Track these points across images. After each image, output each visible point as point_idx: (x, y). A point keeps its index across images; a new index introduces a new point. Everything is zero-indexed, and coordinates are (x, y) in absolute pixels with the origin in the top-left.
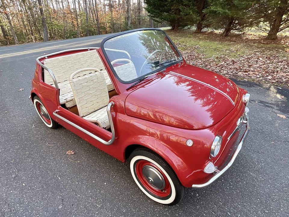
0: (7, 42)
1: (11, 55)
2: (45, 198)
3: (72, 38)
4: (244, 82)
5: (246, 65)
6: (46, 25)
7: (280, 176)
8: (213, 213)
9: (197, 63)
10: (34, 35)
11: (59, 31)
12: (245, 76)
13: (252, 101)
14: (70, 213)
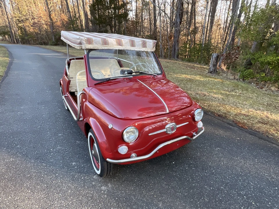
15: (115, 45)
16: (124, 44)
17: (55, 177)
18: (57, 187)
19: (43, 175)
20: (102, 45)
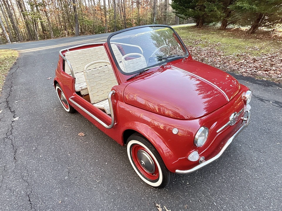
0: (44, 36)
1: (46, 48)
2: (55, 169)
3: (100, 33)
4: (263, 81)
5: (268, 64)
6: (78, 21)
7: (278, 177)
8: (199, 201)
9: (216, 60)
10: (68, 30)
11: (89, 27)
12: (265, 75)
13: (266, 100)
14: (74, 183)
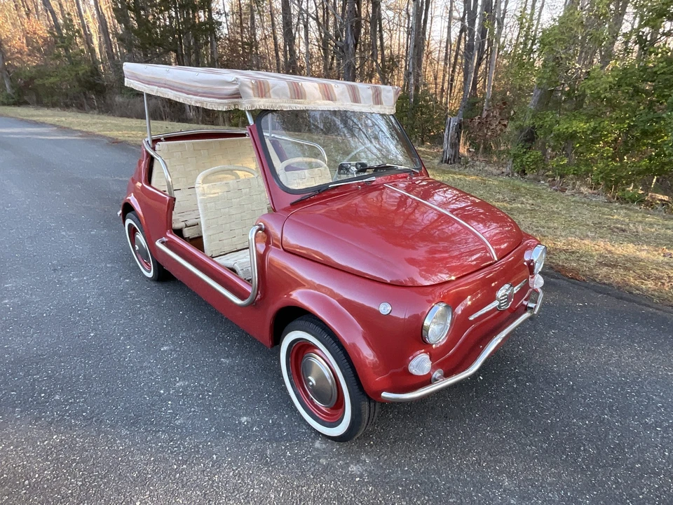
15: (319, 99)
16: (337, 97)
17: (213, 466)
18: (234, 492)
19: (175, 467)
20: (291, 98)
